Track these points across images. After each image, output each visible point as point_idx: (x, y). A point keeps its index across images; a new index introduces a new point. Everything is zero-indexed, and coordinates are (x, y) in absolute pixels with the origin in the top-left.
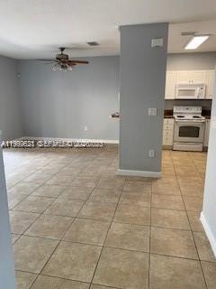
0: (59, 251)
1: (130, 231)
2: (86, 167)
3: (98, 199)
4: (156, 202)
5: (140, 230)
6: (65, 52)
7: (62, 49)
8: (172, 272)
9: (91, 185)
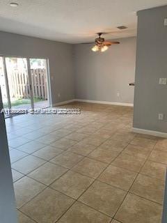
0: (66, 176)
1: (120, 173)
2: (108, 123)
3: (107, 147)
4: (153, 156)
5: (129, 175)
6: (101, 36)
7: (100, 34)
8: (140, 210)
9: (106, 136)
